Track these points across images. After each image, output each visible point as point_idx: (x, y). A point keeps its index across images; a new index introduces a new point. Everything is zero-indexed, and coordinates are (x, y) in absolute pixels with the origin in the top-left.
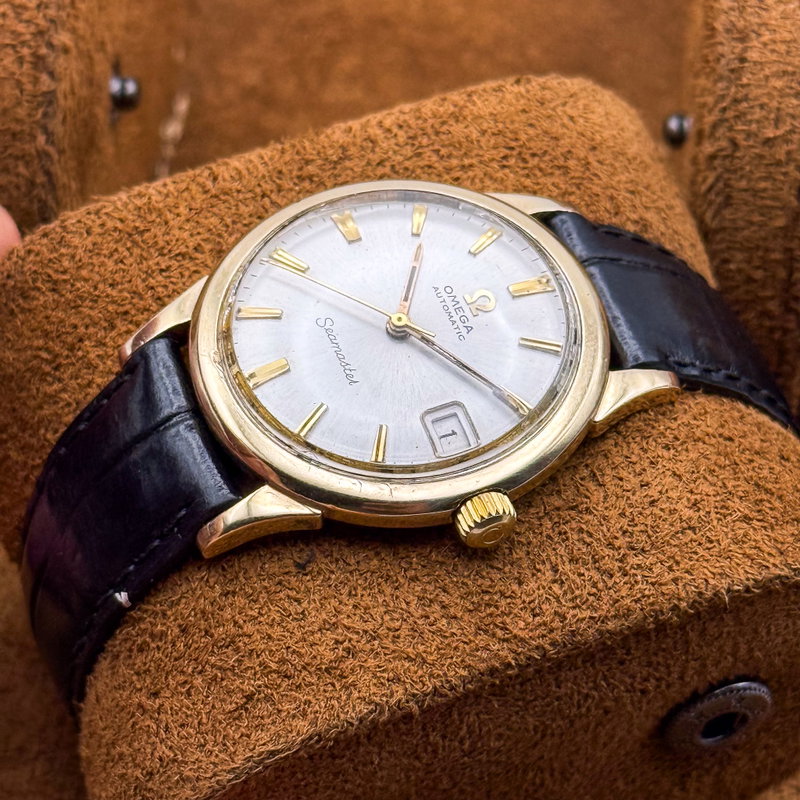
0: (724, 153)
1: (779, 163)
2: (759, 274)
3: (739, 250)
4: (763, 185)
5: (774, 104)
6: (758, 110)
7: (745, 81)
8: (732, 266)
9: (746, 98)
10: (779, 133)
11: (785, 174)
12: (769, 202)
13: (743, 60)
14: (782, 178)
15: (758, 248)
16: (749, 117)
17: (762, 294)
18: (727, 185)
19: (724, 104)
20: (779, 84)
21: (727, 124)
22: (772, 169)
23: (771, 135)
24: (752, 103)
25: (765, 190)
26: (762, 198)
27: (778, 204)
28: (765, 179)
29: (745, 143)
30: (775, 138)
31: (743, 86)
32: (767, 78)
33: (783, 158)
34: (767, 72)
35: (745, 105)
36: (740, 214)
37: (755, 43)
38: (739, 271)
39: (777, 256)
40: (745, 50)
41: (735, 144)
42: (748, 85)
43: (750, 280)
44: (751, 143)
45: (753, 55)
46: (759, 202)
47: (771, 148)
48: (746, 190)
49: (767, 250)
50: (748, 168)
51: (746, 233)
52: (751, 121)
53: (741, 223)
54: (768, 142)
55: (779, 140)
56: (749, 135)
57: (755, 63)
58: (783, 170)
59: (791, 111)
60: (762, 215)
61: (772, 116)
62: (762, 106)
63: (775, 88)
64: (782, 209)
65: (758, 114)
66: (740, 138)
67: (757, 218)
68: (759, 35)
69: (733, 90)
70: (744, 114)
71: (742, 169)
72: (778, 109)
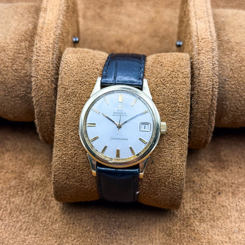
0: (196, 93)
1: (207, 95)
2: (203, 117)
3: (199, 113)
4: (204, 99)
5: (206, 83)
6: (202, 84)
7: (200, 78)
8: (198, 116)
9: (200, 82)
10: (207, 89)
11: (208, 97)
12: (205, 103)
13: (199, 74)
14: (208, 98)
15: (203, 112)
16: (201, 86)
17: (204, 121)
18: (197, 100)
19: (196, 83)
20: (207, 79)
21: (196, 87)
22: (206, 96)
23: (206, 89)
24: (201, 83)
25: (204, 100)
26: (204, 102)
27: (207, 103)
28: (205, 98)
29: (200, 91)
30: (206, 90)
31: (199, 79)
32: (204, 77)
33: (208, 94)
34: (204, 76)
35: (200, 83)
36: (199, 106)
37: (201, 70)
38: (199, 117)
39: (207, 114)
40: (200, 72)
41: (198, 91)
42: (201, 79)
43: (201, 119)
44: (201, 91)
45: (201, 73)
46: (203, 103)
47: (205, 92)
48: (201, 101)
49: (205, 112)
50: (201, 96)
51: (201, 109)
52: (201, 87)
53: (200, 107)
54: (205, 91)
55: (207, 90)
56: (201, 89)
57: (202, 75)
58: (208, 96)
59: (209, 84)
60: (204, 105)
61: (206, 85)
62: (203, 84)
63: (206, 79)
64: (208, 104)
65: (203, 85)
66: (199, 90)
67: (203, 106)
68: (202, 69)
69: (197, 80)
70: (200, 85)
71: (200, 96)
72: (207, 84)
